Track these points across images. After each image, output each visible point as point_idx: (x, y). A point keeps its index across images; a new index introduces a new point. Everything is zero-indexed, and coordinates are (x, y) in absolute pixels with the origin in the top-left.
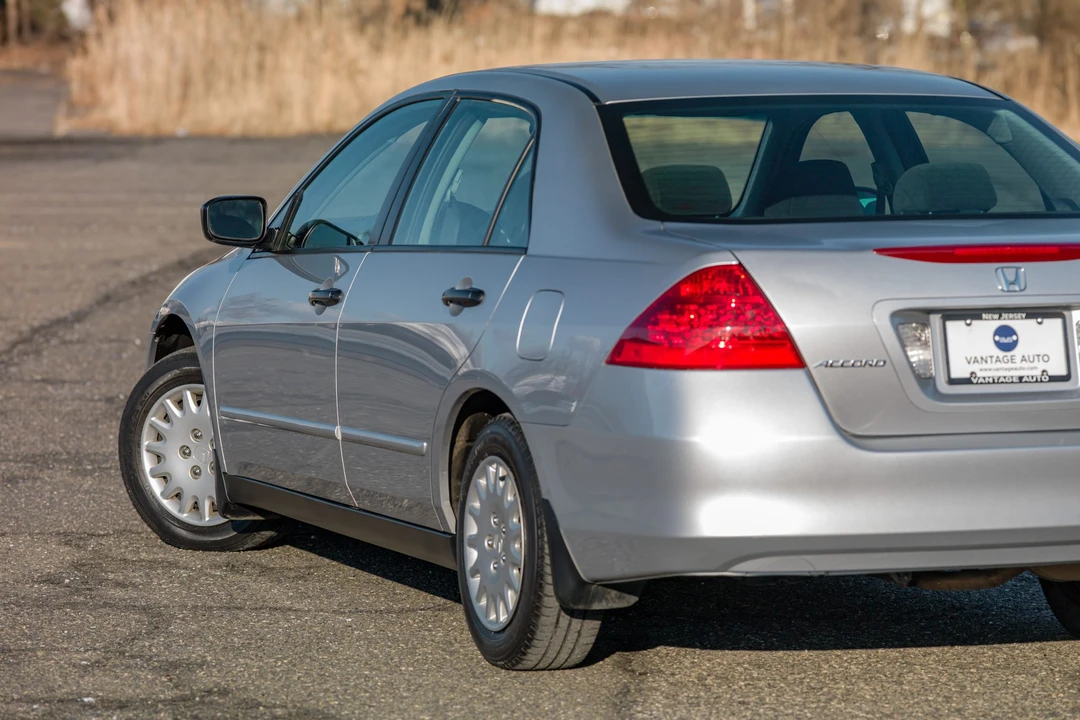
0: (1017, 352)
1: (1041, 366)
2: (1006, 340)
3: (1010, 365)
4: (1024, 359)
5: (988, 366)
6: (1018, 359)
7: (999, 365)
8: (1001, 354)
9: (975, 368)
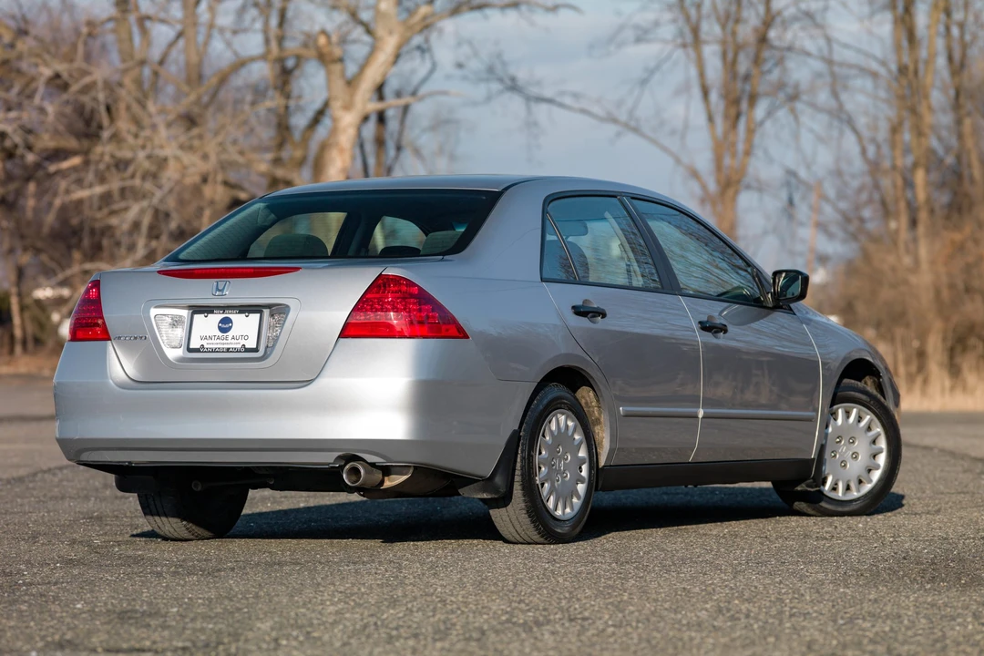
0: (230, 334)
1: (243, 342)
2: (225, 326)
3: (225, 341)
4: (233, 338)
5: (213, 341)
6: (230, 338)
7: (218, 341)
8: (221, 334)
9: (204, 343)
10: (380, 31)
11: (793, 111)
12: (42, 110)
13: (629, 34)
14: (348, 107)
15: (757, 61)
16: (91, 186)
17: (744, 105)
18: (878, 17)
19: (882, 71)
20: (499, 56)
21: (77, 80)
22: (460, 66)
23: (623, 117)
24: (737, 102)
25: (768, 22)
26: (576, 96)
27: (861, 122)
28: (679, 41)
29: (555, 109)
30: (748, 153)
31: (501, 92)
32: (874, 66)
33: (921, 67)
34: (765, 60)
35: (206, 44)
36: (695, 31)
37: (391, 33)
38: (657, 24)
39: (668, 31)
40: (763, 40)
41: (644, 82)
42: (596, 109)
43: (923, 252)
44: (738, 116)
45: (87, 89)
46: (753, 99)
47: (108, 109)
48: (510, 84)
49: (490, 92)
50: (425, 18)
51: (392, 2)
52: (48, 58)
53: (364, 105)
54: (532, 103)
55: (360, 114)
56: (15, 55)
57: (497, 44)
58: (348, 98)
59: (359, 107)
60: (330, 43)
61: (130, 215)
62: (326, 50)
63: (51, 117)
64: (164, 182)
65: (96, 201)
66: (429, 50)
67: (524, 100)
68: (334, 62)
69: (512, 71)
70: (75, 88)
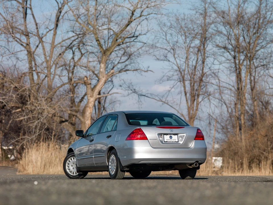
1: (175, 140)
2: (171, 137)
5: (169, 140)
6: (172, 140)
10: (101, 77)
11: (209, 99)
12: (12, 96)
13: (165, 78)
14: (92, 96)
15: (200, 86)
16: (24, 116)
17: (196, 97)
18: (232, 74)
19: (233, 89)
20: (131, 83)
21: (21, 89)
22: (120, 86)
23: (164, 100)
24: (194, 96)
25: (203, 75)
26: (151, 94)
27: (227, 102)
28: (179, 80)
29: (145, 97)
30: (197, 110)
31: (132, 93)
32: (231, 87)
33: (243, 88)
34: (202, 86)
35: (53, 79)
36: (183, 77)
37: (103, 77)
38: (173, 75)
39: (176, 77)
40: (201, 80)
41: (169, 91)
42: (157, 98)
43: (243, 137)
44: (194, 100)
45: (24, 91)
46: (198, 96)
47: (29, 96)
48: (134, 91)
49: (128, 93)
50: (112, 73)
51: (104, 69)
52: (13, 83)
53: (96, 96)
54: (140, 96)
55: (95, 98)
56: (4, 82)
57: (131, 80)
58: (92, 94)
59: (95, 96)
60: (87, 79)
61: (35, 124)
62: (86, 81)
63: (14, 98)
64: (44, 115)
65: (26, 120)
66: (112, 81)
67: (137, 95)
68: (88, 84)
69: (134, 88)
70: (21, 90)
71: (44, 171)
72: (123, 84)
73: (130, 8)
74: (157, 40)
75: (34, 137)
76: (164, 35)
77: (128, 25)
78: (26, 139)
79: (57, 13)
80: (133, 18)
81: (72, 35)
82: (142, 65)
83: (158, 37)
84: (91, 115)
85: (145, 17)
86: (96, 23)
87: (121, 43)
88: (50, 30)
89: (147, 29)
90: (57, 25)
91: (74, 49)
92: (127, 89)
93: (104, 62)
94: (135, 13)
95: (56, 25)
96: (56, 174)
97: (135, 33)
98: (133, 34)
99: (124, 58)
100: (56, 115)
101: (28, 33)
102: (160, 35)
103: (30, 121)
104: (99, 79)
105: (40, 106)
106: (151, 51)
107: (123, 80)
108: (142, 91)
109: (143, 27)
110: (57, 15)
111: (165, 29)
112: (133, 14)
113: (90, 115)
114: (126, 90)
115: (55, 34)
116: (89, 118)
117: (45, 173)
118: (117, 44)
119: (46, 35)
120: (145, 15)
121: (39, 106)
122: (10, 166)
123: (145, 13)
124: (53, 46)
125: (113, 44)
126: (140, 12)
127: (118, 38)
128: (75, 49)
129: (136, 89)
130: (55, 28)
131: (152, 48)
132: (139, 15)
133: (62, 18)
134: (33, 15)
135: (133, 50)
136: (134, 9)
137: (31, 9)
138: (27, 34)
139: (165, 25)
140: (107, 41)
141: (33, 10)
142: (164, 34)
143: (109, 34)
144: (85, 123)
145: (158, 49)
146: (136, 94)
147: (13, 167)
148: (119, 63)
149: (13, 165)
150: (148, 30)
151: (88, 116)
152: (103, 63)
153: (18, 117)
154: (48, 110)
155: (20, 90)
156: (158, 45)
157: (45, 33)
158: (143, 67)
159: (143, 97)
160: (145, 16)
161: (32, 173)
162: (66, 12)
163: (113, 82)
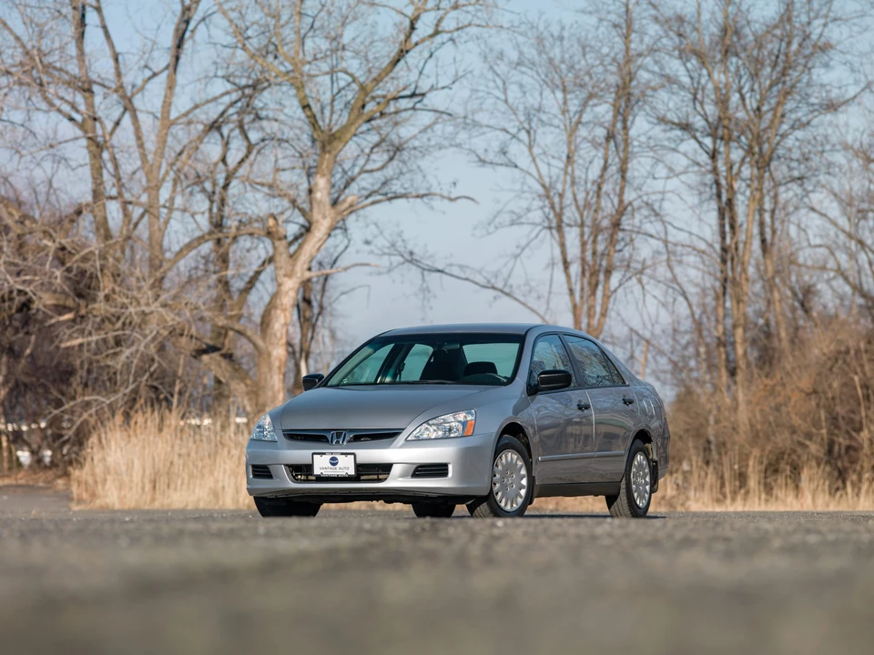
10: (316, 216)
11: (640, 281)
12: (52, 275)
13: (506, 218)
14: (289, 275)
15: (612, 241)
16: (90, 334)
17: (602, 277)
18: (705, 206)
19: (708, 250)
20: (400, 234)
21: (78, 252)
22: (367, 242)
23: (500, 285)
24: (594, 273)
25: (622, 210)
26: (461, 267)
28: (546, 224)
29: (444, 276)
30: (604, 314)
31: (403, 263)
32: (703, 246)
33: (741, 246)
34: (618, 241)
35: (167, 222)
36: (559, 216)
37: (324, 217)
38: (529, 210)
39: (537, 216)
40: (616, 225)
41: (516, 256)
42: (479, 279)
43: (741, 397)
44: (597, 285)
45: (85, 259)
46: (608, 272)
48: (409, 258)
49: (391, 264)
50: (351, 206)
51: (325, 192)
52: (54, 234)
53: (302, 274)
54: (426, 273)
55: (300, 280)
56: (27, 231)
57: (398, 225)
58: (289, 268)
59: (299, 275)
60: (277, 224)
61: (123, 358)
62: (274, 230)
63: (59, 281)
64: (148, 332)
65: (93, 345)
66: (346, 230)
67: (420, 270)
68: (280, 239)
69: (410, 247)
70: (77, 257)
71: (153, 499)
72: (375, 237)
73: (405, 11)
74: (479, 102)
75: (119, 397)
76: (498, 87)
77: (398, 61)
78: (95, 404)
79: (178, 24)
80: (414, 38)
81: (222, 90)
82: (436, 177)
83: (480, 94)
84: (287, 331)
85: (449, 35)
86: (301, 55)
87: (378, 114)
88: (155, 75)
89: (454, 73)
90: (177, 58)
91: (225, 131)
92: (386, 251)
93: (326, 171)
94: (418, 25)
95: (174, 59)
96: (189, 508)
97: (417, 82)
98: (413, 86)
99: (379, 158)
100: (186, 332)
101: (91, 82)
102: (487, 87)
103: (108, 348)
104: (310, 223)
105: (134, 303)
106: (462, 136)
107: (376, 224)
108: (432, 256)
109: (442, 67)
110: (177, 30)
111: (502, 68)
112: (413, 28)
113: (284, 331)
114: (384, 254)
115: (171, 86)
116: (281, 338)
117: (157, 505)
118: (365, 118)
119: (142, 89)
120: (447, 29)
121: (131, 303)
122: (41, 484)
123: (449, 24)
124: (166, 123)
125: (353, 117)
126: (435, 22)
127: (367, 99)
128: (232, 130)
129: (416, 251)
130: (171, 68)
131: (464, 128)
132: (431, 31)
133: (191, 37)
134: (105, 28)
135: (405, 132)
136: (416, 13)
137: (98, 9)
138: (86, 86)
139: (501, 56)
140: (328, 108)
141: (105, 12)
142: (499, 82)
143: (335, 85)
144: (269, 355)
145: (481, 131)
146: (414, 268)
147: (50, 488)
148: (362, 171)
149: (49, 482)
150: (456, 74)
151: (279, 335)
152: (323, 175)
153: (71, 337)
154: (160, 317)
155: (73, 254)
156: (479, 117)
157: (139, 82)
158: (439, 184)
159: (438, 274)
160: (447, 32)
161: (117, 506)
162: (203, 19)
163: (349, 232)
